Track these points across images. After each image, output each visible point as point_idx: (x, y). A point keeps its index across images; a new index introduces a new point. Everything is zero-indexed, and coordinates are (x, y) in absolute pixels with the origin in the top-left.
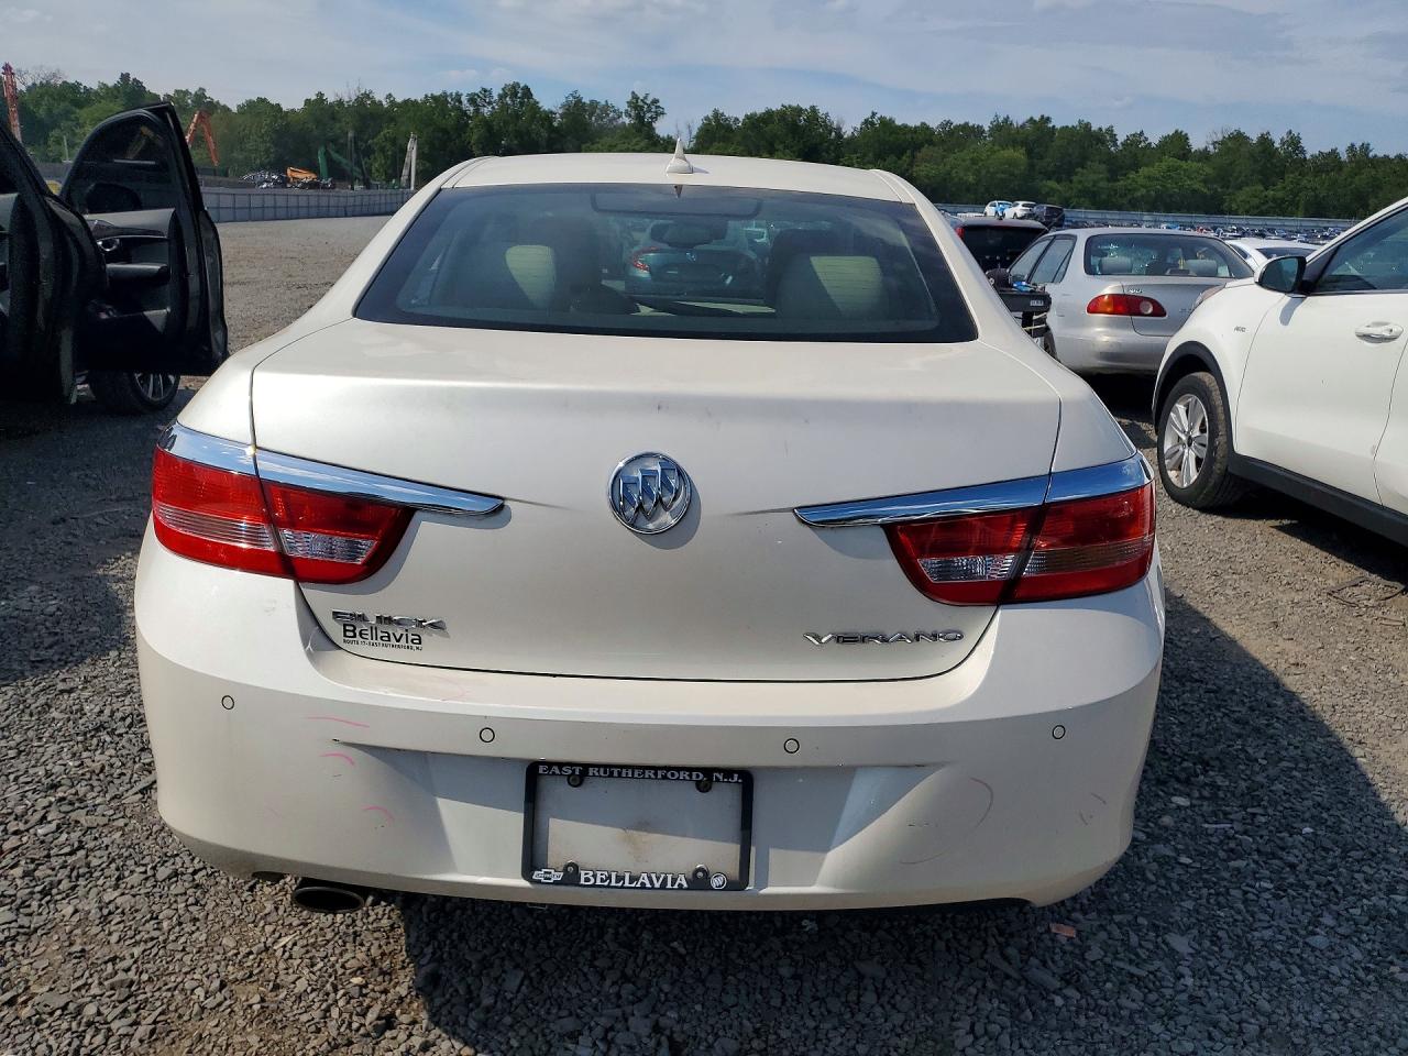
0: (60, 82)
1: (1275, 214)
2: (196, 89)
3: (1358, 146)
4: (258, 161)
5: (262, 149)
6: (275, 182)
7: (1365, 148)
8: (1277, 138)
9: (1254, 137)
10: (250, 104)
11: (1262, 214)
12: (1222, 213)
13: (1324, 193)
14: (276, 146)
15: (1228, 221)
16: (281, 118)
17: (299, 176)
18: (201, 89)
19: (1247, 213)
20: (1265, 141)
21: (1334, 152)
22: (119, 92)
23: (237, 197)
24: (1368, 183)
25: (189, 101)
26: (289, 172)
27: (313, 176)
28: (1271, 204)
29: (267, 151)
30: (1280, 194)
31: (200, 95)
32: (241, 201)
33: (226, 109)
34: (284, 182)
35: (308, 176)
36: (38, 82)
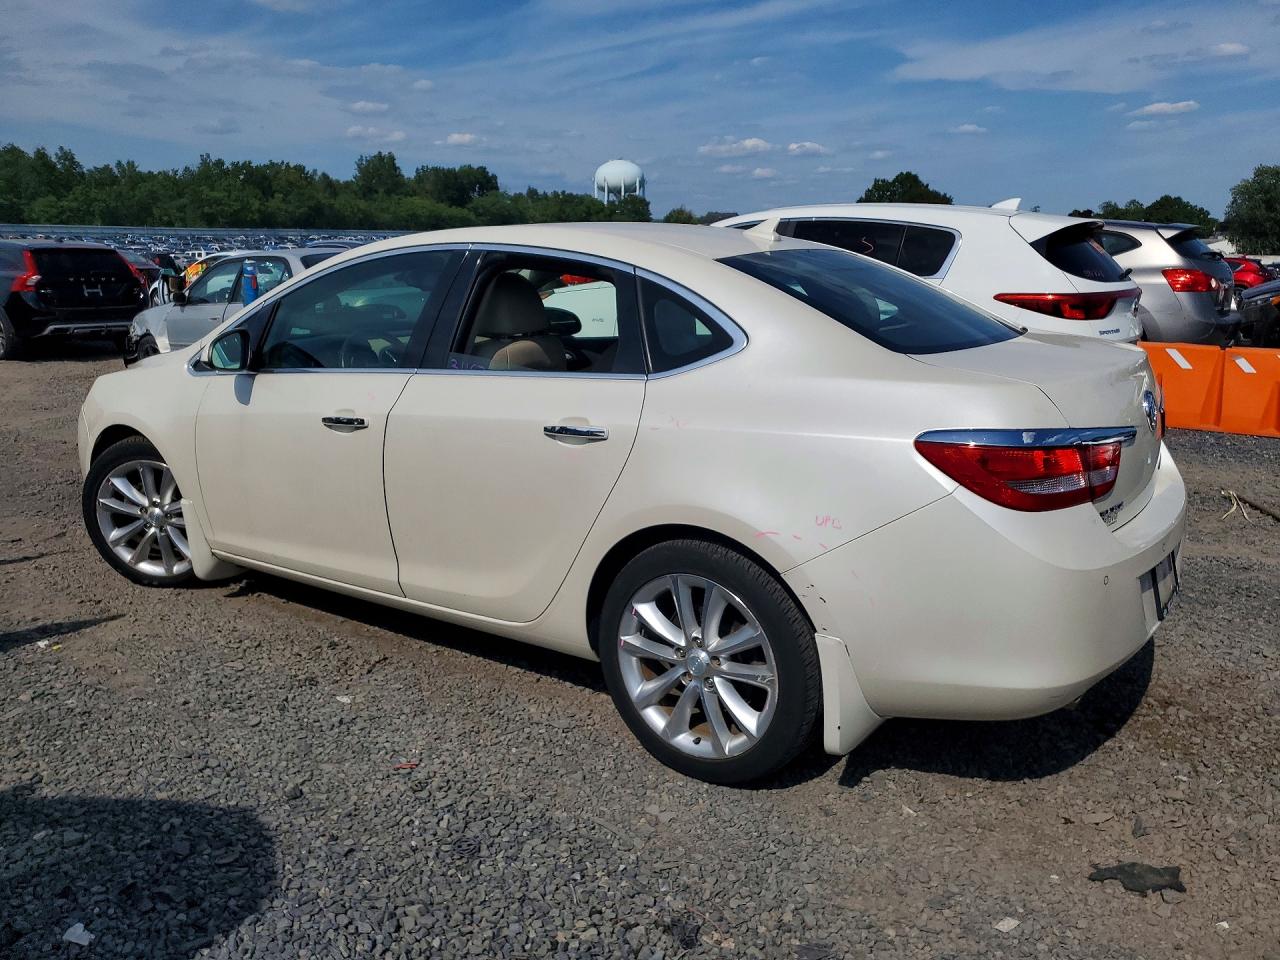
1: (75, 223)
3: (124, 162)
7: (131, 164)
8: (52, 153)
9: (31, 152)
11: (62, 222)
12: (23, 221)
13: (113, 204)
15: (33, 230)
19: (49, 221)
20: (41, 155)
21: (107, 168)
24: (147, 196)
28: (68, 214)
30: (74, 205)
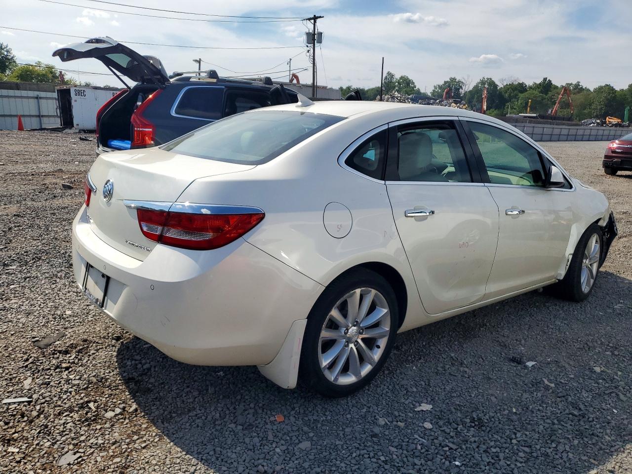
0: (517, 83)
2: (576, 82)
4: (595, 114)
5: (599, 108)
6: (598, 124)
10: (601, 88)
14: (606, 106)
16: (613, 93)
17: (611, 120)
18: (578, 82)
22: (541, 85)
23: (571, 130)
25: (571, 88)
26: (607, 118)
27: (620, 121)
29: (601, 109)
31: (577, 85)
32: (573, 132)
33: (588, 90)
34: (603, 123)
35: (616, 120)
36: (508, 84)
